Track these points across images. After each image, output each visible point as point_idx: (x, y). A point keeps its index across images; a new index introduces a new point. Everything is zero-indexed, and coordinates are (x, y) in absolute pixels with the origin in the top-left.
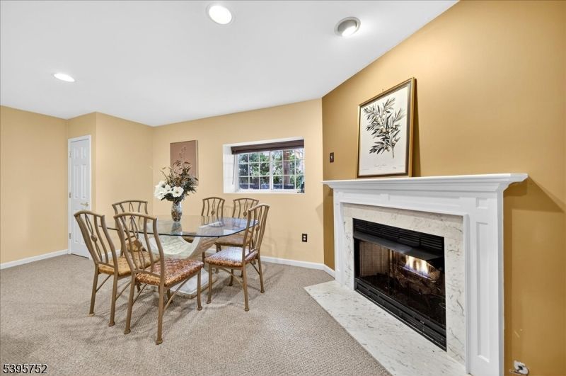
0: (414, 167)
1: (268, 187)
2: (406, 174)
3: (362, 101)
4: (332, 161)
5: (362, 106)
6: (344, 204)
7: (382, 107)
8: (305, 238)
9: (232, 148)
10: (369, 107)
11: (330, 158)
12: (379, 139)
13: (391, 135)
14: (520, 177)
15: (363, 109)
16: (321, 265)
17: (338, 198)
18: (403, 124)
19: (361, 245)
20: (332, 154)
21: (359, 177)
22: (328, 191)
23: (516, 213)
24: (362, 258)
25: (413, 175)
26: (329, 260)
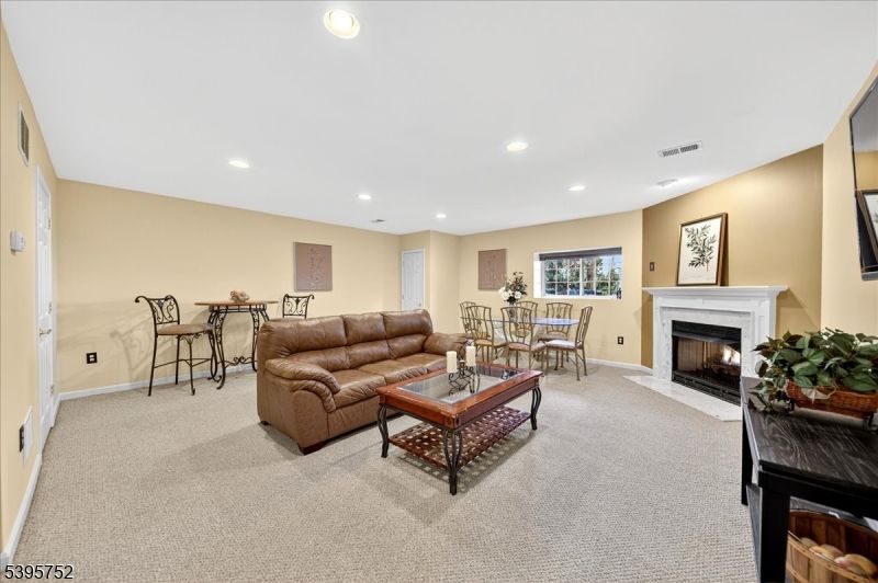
0: (723, 278)
1: (578, 293)
2: (716, 284)
3: (683, 222)
4: (652, 269)
5: (683, 225)
6: (664, 308)
7: (700, 230)
8: (621, 341)
9: (541, 255)
10: (690, 227)
11: (650, 266)
12: (697, 256)
13: (707, 254)
14: (784, 287)
15: (684, 228)
16: (638, 366)
17: (658, 302)
18: (716, 246)
19: (680, 343)
20: (652, 264)
21: (678, 285)
22: (647, 297)
23: (783, 310)
24: (680, 355)
25: (722, 285)
26: (647, 359)
